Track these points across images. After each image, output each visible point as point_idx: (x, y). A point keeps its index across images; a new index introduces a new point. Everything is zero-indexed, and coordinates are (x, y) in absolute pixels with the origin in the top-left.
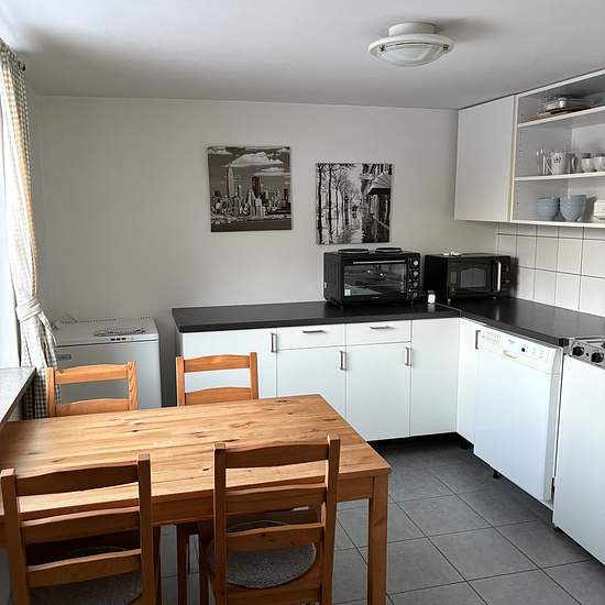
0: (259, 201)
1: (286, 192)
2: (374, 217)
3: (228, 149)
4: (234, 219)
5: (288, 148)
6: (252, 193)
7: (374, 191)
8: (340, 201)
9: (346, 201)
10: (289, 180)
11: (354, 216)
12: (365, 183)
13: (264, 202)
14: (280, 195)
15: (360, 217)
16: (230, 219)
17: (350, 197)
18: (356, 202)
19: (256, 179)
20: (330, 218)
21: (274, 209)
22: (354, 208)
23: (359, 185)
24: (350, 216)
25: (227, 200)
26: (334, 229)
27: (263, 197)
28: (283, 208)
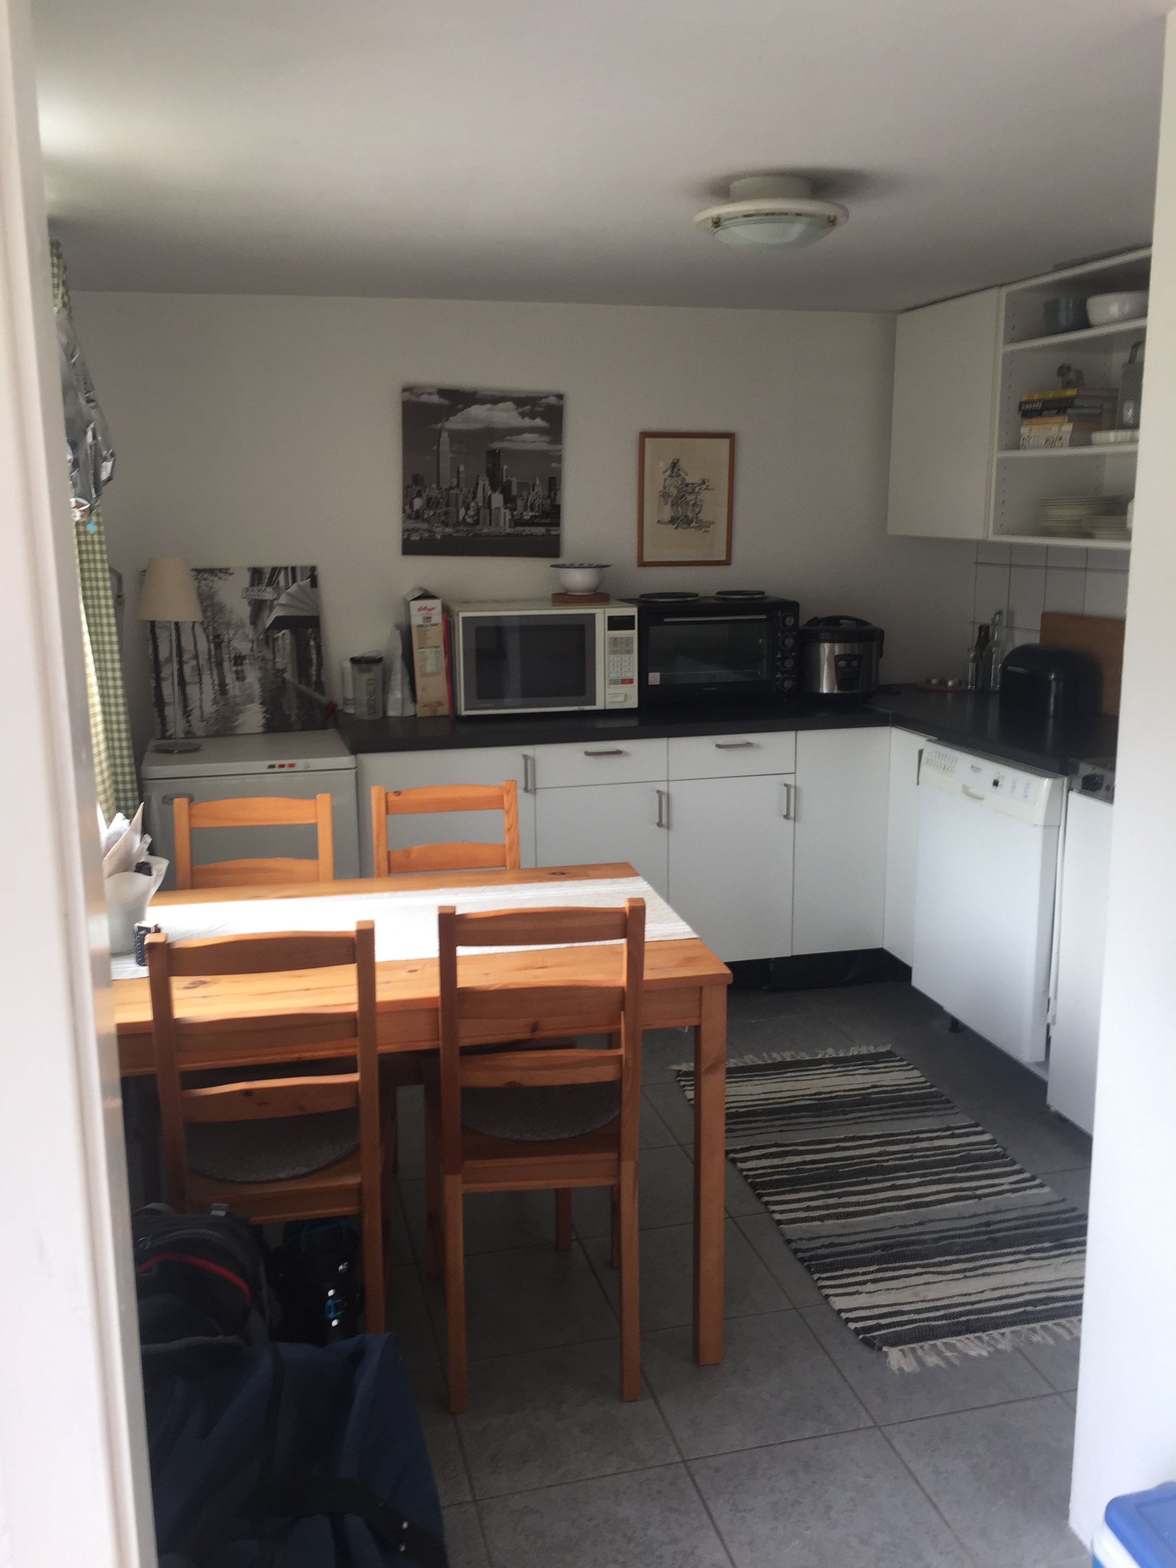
0: (497, 499)
1: (554, 484)
2: (288, 676)
3: (443, 392)
4: (448, 530)
5: (560, 397)
6: (484, 482)
7: (280, 623)
8: (203, 646)
9: (218, 646)
10: (559, 459)
11: (240, 676)
12: (258, 607)
13: (509, 500)
14: (540, 489)
15: (253, 676)
16: (439, 531)
17: (226, 636)
18: (242, 646)
19: (494, 456)
20: (182, 683)
21: (527, 515)
22: (239, 660)
23: (242, 610)
24: (230, 678)
25: (435, 493)
26: (194, 704)
27: (506, 491)
28: (545, 514)
